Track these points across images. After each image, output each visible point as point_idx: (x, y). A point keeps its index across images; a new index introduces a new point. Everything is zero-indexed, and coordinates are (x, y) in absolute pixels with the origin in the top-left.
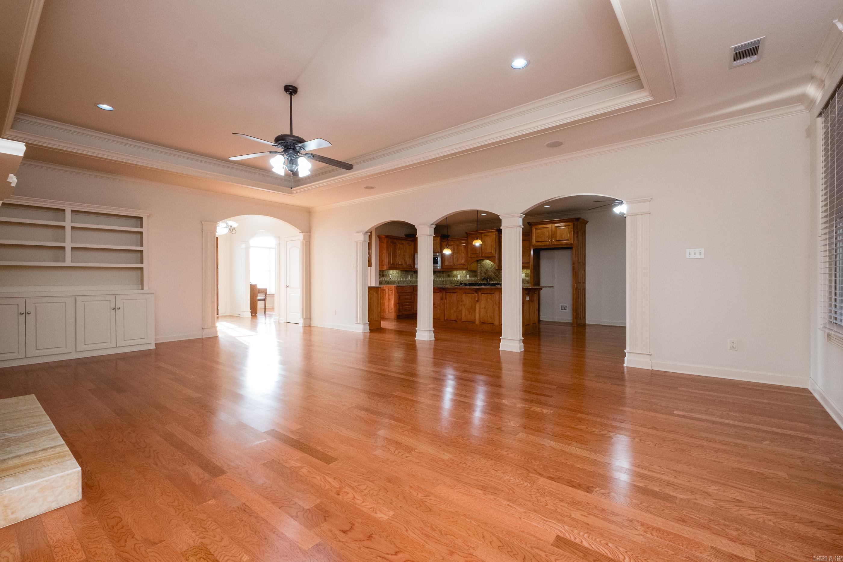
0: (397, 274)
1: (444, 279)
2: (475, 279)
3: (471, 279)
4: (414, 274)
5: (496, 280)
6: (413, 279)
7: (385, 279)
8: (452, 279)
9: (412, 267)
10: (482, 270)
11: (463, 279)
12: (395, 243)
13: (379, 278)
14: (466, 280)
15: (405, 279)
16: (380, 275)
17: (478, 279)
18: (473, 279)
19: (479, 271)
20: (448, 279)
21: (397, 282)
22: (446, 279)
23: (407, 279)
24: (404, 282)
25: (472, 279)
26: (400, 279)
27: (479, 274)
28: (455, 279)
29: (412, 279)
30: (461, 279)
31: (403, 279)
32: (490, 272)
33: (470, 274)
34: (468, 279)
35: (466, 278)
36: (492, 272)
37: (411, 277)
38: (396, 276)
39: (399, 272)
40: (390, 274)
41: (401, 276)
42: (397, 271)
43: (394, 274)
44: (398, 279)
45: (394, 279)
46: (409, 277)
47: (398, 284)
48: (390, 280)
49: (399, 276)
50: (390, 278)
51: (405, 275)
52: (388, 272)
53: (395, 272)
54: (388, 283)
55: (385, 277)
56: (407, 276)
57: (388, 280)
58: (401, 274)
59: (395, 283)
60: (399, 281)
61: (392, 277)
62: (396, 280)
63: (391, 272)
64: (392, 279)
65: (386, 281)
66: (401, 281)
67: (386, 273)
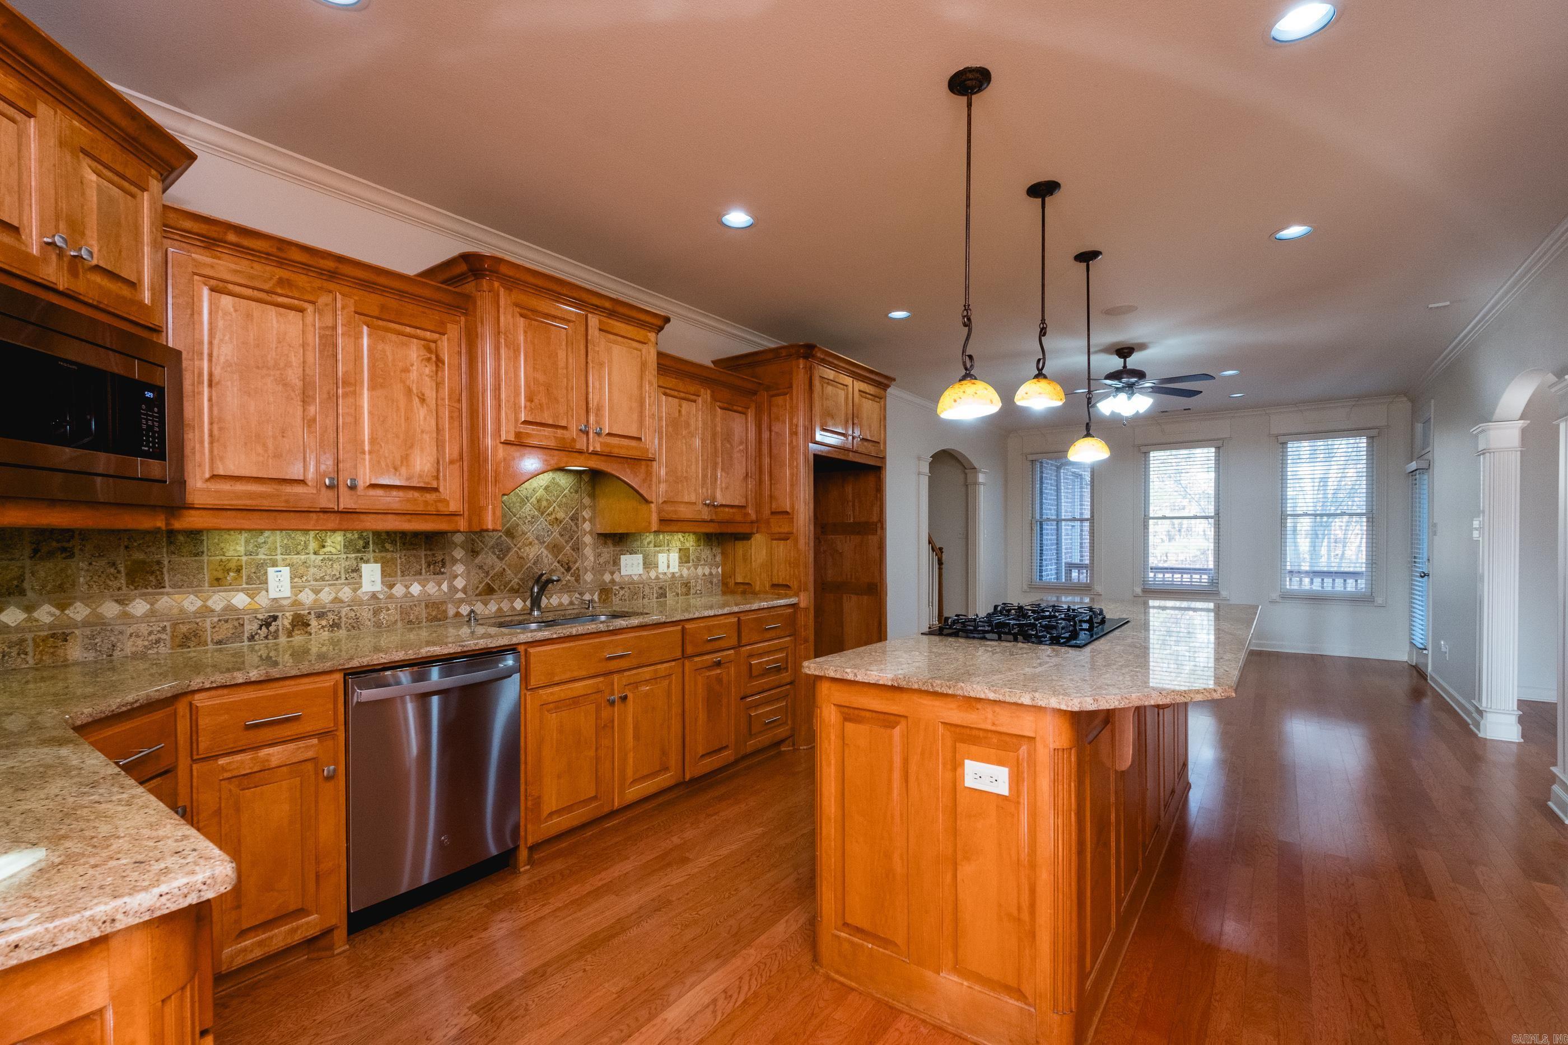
2: (431, 588)
3: (399, 590)
5: (568, 589)
8: (191, 603)
11: (326, 596)
14: (356, 602)
17: (453, 589)
18: (416, 589)
20: (139, 607)
25: (408, 595)
28: (240, 600)
30: (307, 597)
32: (531, 543)
33: (389, 555)
34: (374, 596)
35: (357, 586)
36: (544, 542)
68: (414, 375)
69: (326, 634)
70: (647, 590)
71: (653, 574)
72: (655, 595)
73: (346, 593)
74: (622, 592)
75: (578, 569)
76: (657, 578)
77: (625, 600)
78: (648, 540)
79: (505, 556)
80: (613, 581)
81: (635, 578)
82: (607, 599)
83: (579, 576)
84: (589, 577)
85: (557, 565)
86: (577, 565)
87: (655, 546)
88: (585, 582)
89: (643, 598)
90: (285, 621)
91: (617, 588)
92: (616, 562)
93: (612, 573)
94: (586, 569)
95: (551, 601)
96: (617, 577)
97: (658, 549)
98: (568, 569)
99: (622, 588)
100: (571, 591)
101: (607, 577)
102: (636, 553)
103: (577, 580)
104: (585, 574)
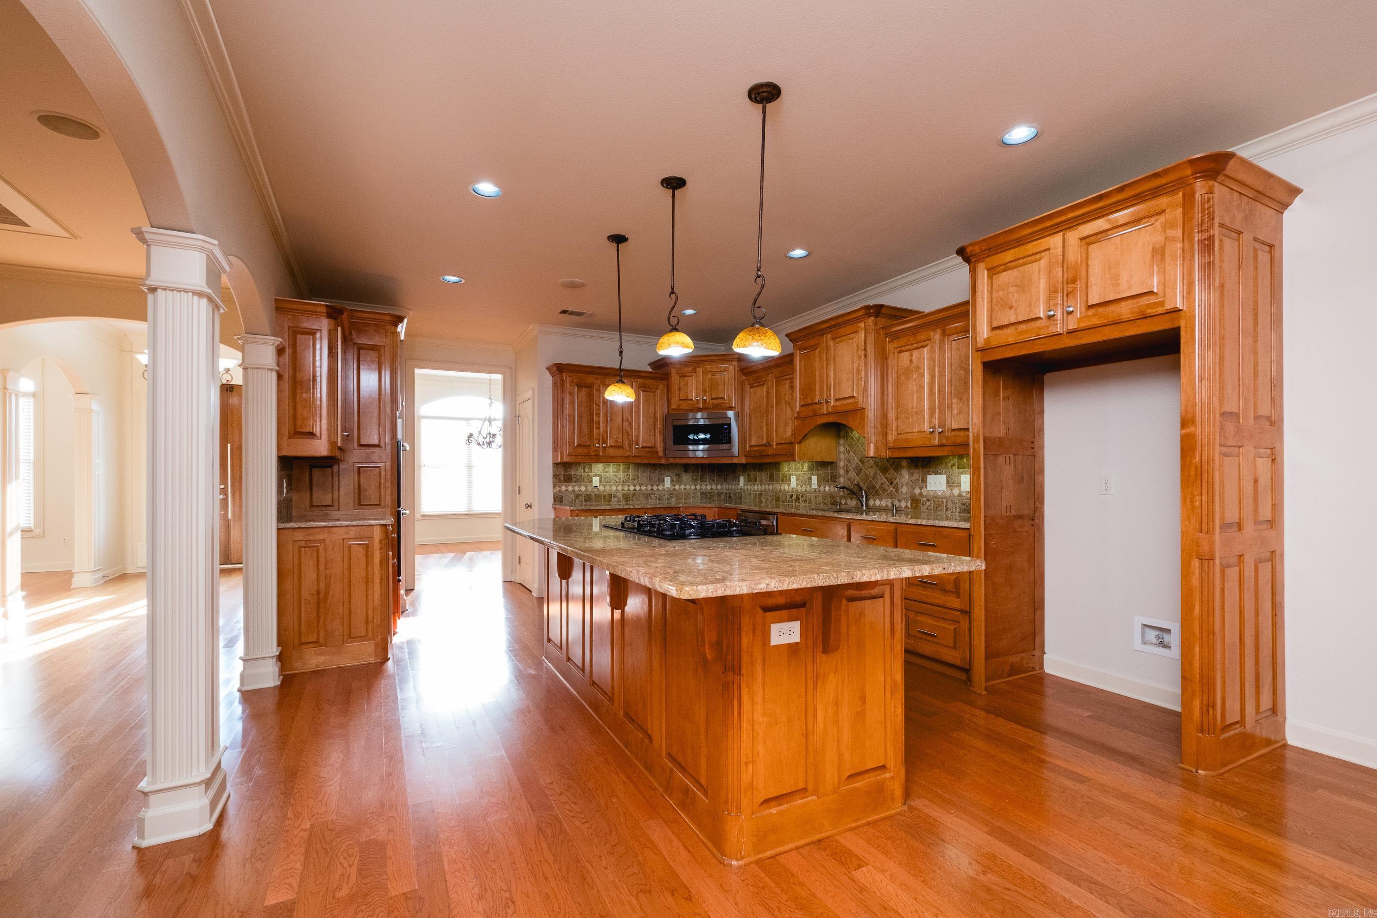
0: (621, 475)
1: (763, 487)
2: (832, 489)
3: (822, 488)
4: (686, 471)
5: (891, 496)
6: (683, 487)
7: (577, 488)
8: (778, 487)
9: (657, 452)
10: (849, 461)
11: (804, 489)
12: (590, 387)
13: (554, 487)
14: (810, 492)
15: (649, 487)
16: (555, 476)
18: (827, 488)
19: (842, 464)
20: (770, 487)
21: (620, 495)
22: (767, 487)
23: (660, 488)
24: (647, 496)
25: (824, 491)
26: (632, 488)
27: (842, 472)
28: (786, 487)
29: (677, 487)
30: (799, 488)
31: (643, 488)
33: (819, 472)
34: (815, 489)
35: (810, 485)
36: (878, 466)
37: (672, 481)
38: (617, 480)
39: (629, 468)
40: (596, 475)
41: (634, 479)
42: (621, 464)
43: (607, 474)
44: (626, 488)
45: (608, 488)
46: (668, 482)
47: (624, 503)
48: (595, 490)
49: (629, 479)
50: (594, 485)
51: (652, 476)
52: (587, 470)
53: (611, 469)
54: (586, 501)
55: (575, 482)
56: (659, 479)
57: (587, 490)
58: (636, 474)
59: (613, 499)
60: (629, 494)
61: (600, 481)
62: (617, 490)
63: (599, 468)
64: (601, 488)
65: (579, 493)
66: (635, 494)
67: (580, 471)
68: (787, 397)
69: (803, 504)
70: (950, 505)
71: (956, 492)
72: (958, 510)
73: (808, 488)
74: (928, 503)
75: (897, 483)
76: (960, 495)
77: (931, 510)
78: (952, 462)
79: (860, 473)
80: (921, 494)
81: (940, 494)
82: (917, 506)
83: (897, 488)
84: (904, 490)
85: (885, 480)
86: (897, 480)
87: (958, 468)
88: (902, 492)
89: (946, 510)
90: (794, 497)
91: (925, 499)
92: (924, 481)
93: (921, 488)
94: (902, 484)
95: (882, 503)
96: (925, 493)
97: (961, 470)
98: (891, 483)
99: (928, 500)
100: (892, 498)
101: (917, 491)
102: (940, 474)
103: (897, 491)
104: (902, 487)
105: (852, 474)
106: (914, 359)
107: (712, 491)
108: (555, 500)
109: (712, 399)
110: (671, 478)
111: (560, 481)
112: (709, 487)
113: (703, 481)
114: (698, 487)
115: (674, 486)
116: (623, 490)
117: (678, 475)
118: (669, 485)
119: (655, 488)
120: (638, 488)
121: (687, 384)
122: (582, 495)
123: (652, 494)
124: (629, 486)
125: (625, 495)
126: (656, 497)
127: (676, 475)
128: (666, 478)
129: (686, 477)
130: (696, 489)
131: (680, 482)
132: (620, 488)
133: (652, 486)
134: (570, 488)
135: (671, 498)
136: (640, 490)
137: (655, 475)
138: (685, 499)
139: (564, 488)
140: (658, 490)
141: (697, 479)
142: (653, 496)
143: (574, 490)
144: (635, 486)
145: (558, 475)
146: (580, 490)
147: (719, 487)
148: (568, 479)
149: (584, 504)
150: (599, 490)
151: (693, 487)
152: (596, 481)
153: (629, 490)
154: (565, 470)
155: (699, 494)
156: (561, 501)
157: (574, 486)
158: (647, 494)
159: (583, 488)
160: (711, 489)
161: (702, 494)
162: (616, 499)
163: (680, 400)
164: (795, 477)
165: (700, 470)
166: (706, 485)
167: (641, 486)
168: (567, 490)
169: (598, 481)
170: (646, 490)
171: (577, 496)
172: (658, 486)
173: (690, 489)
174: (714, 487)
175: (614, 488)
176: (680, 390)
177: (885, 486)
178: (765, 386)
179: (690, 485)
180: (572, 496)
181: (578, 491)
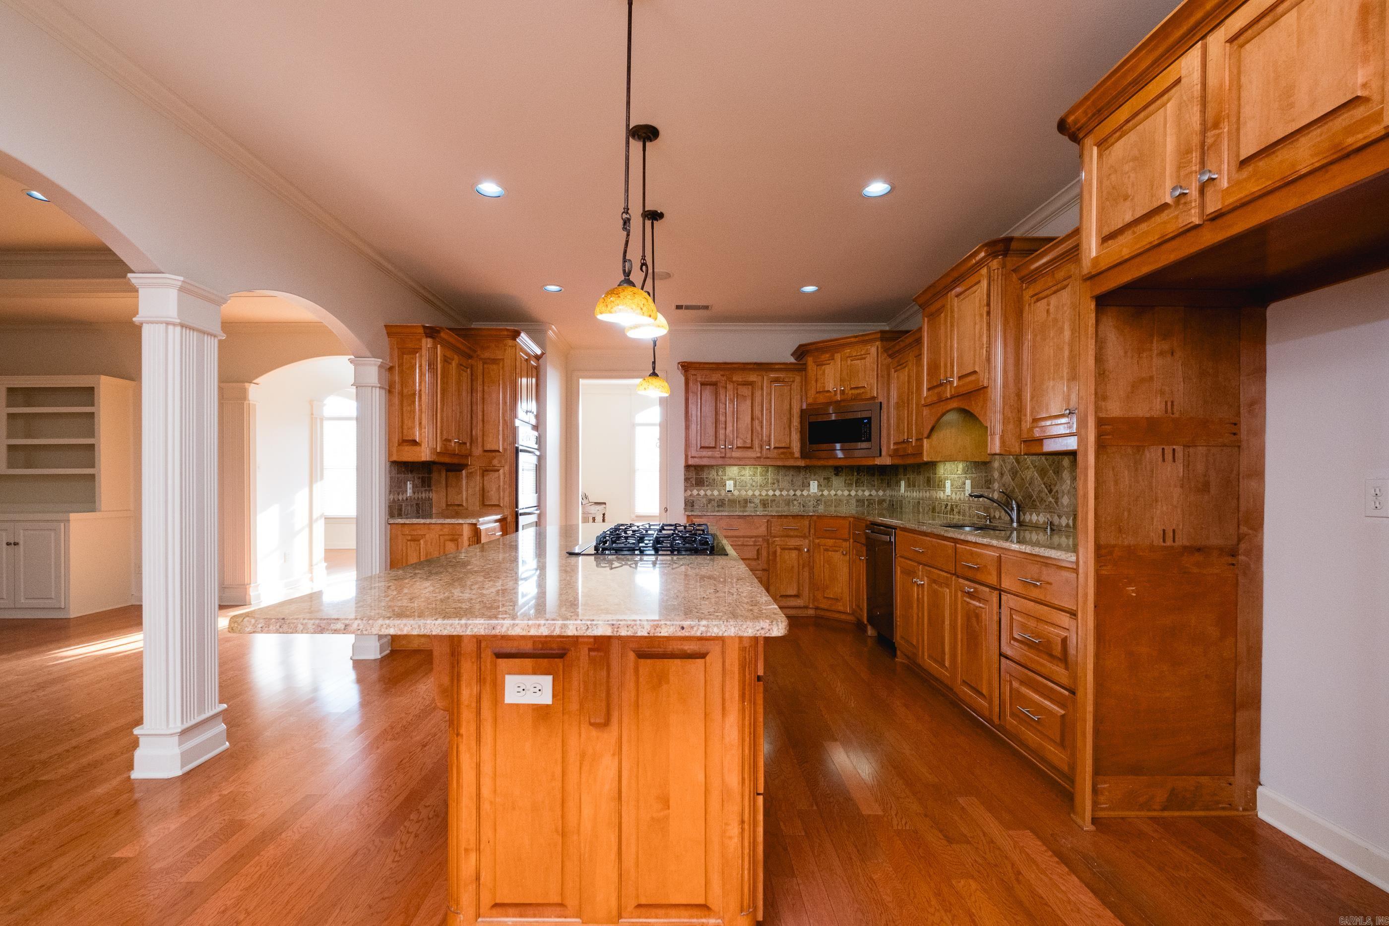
0: (759, 479)
1: (921, 494)
4: (837, 475)
5: (1049, 509)
6: (833, 492)
7: (709, 493)
9: (792, 453)
10: (1004, 461)
11: (958, 496)
12: (720, 384)
13: (685, 491)
14: (964, 501)
15: (791, 493)
16: (687, 480)
19: (996, 464)
21: (757, 501)
22: (924, 494)
23: (805, 493)
24: (788, 502)
26: (771, 493)
27: (996, 475)
28: (942, 495)
29: (826, 493)
30: (954, 496)
31: (784, 493)
32: (1028, 468)
33: (973, 474)
34: (969, 497)
35: (964, 492)
37: (819, 485)
38: (754, 484)
39: (767, 471)
40: (730, 479)
41: (774, 484)
42: (758, 467)
43: (743, 478)
44: (764, 493)
45: (743, 493)
46: (814, 487)
47: (762, 509)
48: (729, 494)
49: (767, 482)
50: (727, 489)
51: (794, 480)
52: (720, 473)
53: (747, 472)
54: (718, 506)
55: (707, 486)
56: (803, 483)
57: (720, 495)
58: (775, 477)
59: (749, 505)
60: (767, 500)
61: (735, 486)
62: (754, 495)
63: (733, 471)
64: (736, 493)
65: (712, 497)
66: (774, 500)
67: (713, 474)
69: (957, 516)
73: (962, 496)
75: (1057, 491)
79: (1015, 477)
83: (1057, 498)
84: (1066, 500)
85: (1043, 486)
86: (1057, 487)
90: (949, 507)
94: (1063, 492)
95: (1039, 518)
98: (1050, 491)
100: (1051, 512)
103: (1056, 503)
104: (1063, 497)
105: (1007, 478)
106: (1052, 309)
107: (871, 498)
108: (686, 505)
109: (852, 389)
110: (818, 482)
111: (692, 485)
112: (867, 493)
113: (859, 486)
114: (853, 493)
115: (822, 491)
116: (760, 495)
117: (828, 479)
118: (816, 491)
119: (798, 493)
120: (778, 493)
121: (824, 373)
122: (714, 500)
123: (795, 500)
124: (767, 491)
125: (763, 500)
126: (800, 503)
127: (824, 479)
128: (811, 482)
129: (837, 482)
130: (850, 495)
131: (829, 486)
132: (757, 493)
133: (795, 491)
134: (702, 493)
135: (818, 504)
136: (781, 495)
137: (799, 479)
138: (835, 507)
139: (695, 492)
140: (802, 495)
141: (852, 484)
142: (795, 502)
143: (706, 495)
144: (774, 491)
145: (689, 479)
146: (712, 495)
147: (881, 493)
148: (700, 483)
149: (717, 509)
150: (733, 495)
151: (846, 493)
152: (730, 485)
153: (767, 495)
154: (697, 474)
155: (853, 501)
156: (693, 506)
157: (705, 491)
158: (789, 500)
159: (716, 493)
160: (870, 495)
161: (858, 501)
162: (753, 505)
163: (817, 393)
164: (949, 481)
165: (856, 474)
166: (864, 491)
167: (781, 491)
168: (698, 494)
169: (732, 485)
170: (788, 495)
171: (710, 501)
172: (802, 491)
173: (843, 495)
174: (874, 493)
175: (750, 493)
176: (816, 381)
177: (1043, 495)
178: (907, 368)
179: (842, 491)
180: (704, 500)
181: (711, 495)
